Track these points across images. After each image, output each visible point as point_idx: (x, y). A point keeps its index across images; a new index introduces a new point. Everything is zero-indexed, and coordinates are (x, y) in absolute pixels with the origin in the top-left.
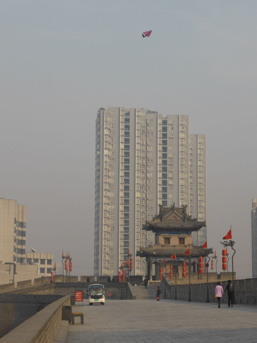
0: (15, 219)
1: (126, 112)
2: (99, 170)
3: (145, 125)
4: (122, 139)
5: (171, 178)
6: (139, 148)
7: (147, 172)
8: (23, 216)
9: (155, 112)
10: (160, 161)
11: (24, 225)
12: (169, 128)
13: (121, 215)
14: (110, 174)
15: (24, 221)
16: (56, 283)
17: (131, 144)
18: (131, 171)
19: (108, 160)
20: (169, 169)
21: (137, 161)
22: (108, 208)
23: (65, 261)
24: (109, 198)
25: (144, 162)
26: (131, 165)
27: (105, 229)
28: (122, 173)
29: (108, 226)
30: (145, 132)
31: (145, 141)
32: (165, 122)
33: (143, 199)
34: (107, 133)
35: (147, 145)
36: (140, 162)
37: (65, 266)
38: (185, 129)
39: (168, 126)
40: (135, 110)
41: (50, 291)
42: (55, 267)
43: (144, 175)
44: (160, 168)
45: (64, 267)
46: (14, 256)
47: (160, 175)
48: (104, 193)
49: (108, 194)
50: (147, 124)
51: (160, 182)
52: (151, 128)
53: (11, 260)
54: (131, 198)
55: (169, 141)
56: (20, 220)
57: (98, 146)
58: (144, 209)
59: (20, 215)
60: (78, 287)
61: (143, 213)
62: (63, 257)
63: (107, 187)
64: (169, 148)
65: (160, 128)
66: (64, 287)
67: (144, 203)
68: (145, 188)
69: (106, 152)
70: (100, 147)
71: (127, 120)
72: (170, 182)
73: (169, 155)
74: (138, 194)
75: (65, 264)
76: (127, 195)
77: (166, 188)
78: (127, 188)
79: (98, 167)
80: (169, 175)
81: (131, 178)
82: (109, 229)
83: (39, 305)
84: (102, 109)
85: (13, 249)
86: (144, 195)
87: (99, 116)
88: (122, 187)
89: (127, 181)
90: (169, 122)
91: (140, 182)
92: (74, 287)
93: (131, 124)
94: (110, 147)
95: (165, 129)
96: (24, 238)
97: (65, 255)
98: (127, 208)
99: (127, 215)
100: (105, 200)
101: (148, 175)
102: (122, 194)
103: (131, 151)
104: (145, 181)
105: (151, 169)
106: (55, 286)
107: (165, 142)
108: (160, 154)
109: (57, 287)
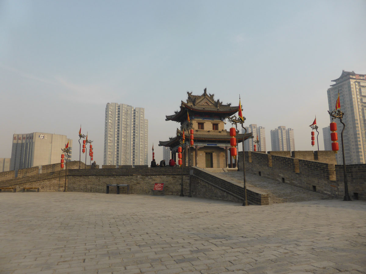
1: (119, 106)
2: (106, 129)
3: (126, 111)
4: (117, 116)
5: (137, 133)
6: (124, 120)
7: (127, 130)
8: (70, 144)
9: (131, 106)
10: (132, 126)
12: (136, 113)
13: (116, 148)
14: (111, 130)
17: (120, 119)
18: (120, 130)
19: (110, 124)
20: (136, 129)
21: (123, 126)
22: (110, 144)
23: (84, 141)
24: (110, 140)
25: (126, 126)
26: (120, 127)
27: (109, 153)
28: (116, 130)
29: (110, 152)
30: (126, 114)
31: (126, 117)
32: (134, 110)
33: (125, 141)
34: (110, 113)
35: (127, 119)
36: (124, 126)
38: (143, 114)
39: (136, 112)
40: (122, 104)
43: (126, 132)
44: (132, 129)
47: (132, 131)
48: (108, 138)
49: (110, 139)
50: (127, 110)
51: (132, 134)
52: (129, 112)
54: (120, 141)
55: (136, 118)
58: (125, 145)
60: (102, 175)
61: (125, 147)
62: (81, 136)
63: (110, 136)
64: (136, 121)
65: (133, 112)
67: (125, 143)
68: (126, 136)
69: (110, 121)
70: (107, 119)
71: (119, 109)
72: (136, 135)
73: (136, 124)
74: (123, 139)
75: (83, 146)
76: (118, 139)
77: (135, 137)
78: (118, 136)
80: (136, 132)
81: (120, 132)
82: (111, 153)
84: (108, 103)
86: (126, 140)
87: (107, 106)
88: (116, 136)
89: (118, 134)
90: (136, 110)
91: (124, 134)
92: (96, 175)
93: (121, 110)
94: (112, 119)
95: (134, 113)
98: (118, 145)
99: (118, 148)
100: (109, 141)
101: (127, 131)
102: (116, 139)
103: (120, 121)
104: (126, 134)
105: (129, 129)
107: (134, 118)
108: (132, 123)
109: (70, 175)
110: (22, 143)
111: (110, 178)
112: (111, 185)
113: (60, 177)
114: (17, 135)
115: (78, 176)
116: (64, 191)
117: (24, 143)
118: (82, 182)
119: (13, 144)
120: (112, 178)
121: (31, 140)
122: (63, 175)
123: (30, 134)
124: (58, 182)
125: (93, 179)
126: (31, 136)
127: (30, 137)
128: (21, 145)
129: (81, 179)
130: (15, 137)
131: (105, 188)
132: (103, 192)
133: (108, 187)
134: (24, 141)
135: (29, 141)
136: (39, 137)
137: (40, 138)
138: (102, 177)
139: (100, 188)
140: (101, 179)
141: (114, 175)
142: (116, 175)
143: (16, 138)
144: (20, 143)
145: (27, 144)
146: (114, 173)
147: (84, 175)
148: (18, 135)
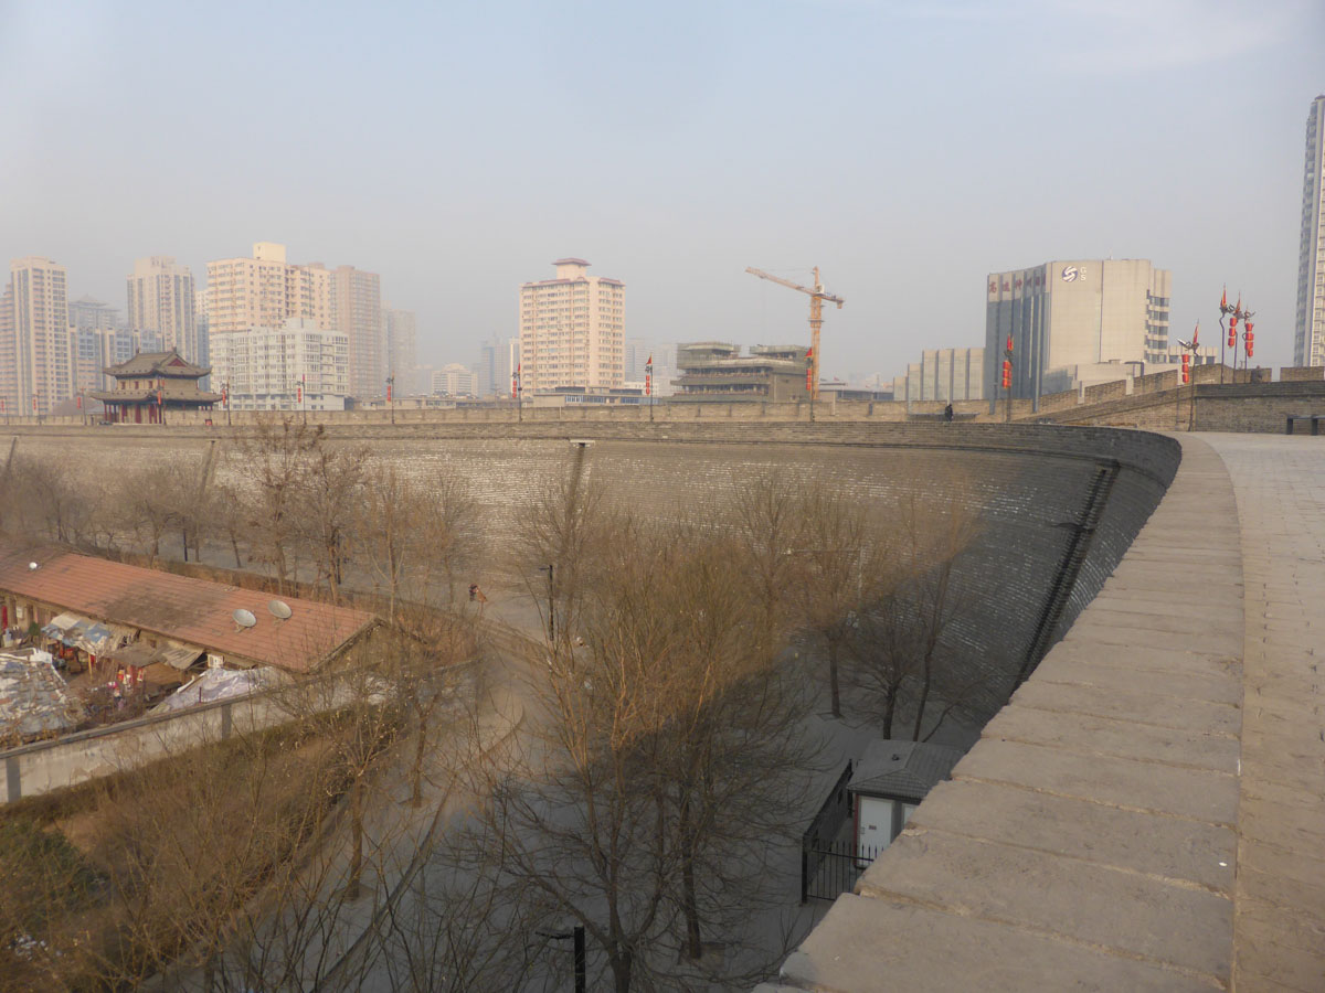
0: (1148, 291)
8: (1163, 288)
11: (1165, 301)
15: (1165, 296)
16: (1198, 385)
23: (1231, 320)
37: (1230, 334)
41: (1178, 409)
42: (1195, 339)
45: (1227, 337)
46: (1146, 352)
53: (1139, 357)
56: (1159, 295)
57: (1310, 164)
59: (1159, 285)
60: (1277, 396)
62: (1224, 310)
66: (1225, 398)
70: (1314, 165)
75: (1231, 330)
79: (1308, 202)
83: (1100, 469)
85: (1143, 339)
87: (1314, 111)
92: (1262, 397)
96: (1165, 324)
97: (1231, 302)
106: (1195, 395)
109: (1200, 398)
110: (1013, 301)
111: (1296, 402)
112: (1297, 417)
113: (1179, 402)
114: (997, 277)
115: (1219, 398)
116: (1189, 430)
117: (1019, 300)
118: (1230, 410)
119: (990, 305)
120: (1302, 403)
121: (1038, 288)
122: (1185, 397)
123: (1035, 271)
124: (1175, 412)
125: (1255, 404)
126: (1038, 275)
127: (1037, 280)
128: (1010, 306)
129: (1227, 404)
130: (994, 283)
131: (1284, 422)
132: (1280, 432)
133: (1290, 421)
134: (1019, 294)
135: (1034, 292)
136: (1064, 275)
137: (1066, 278)
138: (1277, 400)
139: (1272, 423)
140: (1273, 405)
141: (1307, 396)
142: (1313, 396)
143: (996, 286)
144: (1007, 301)
145: (1027, 301)
146: (1305, 392)
147: (1232, 397)
148: (1001, 277)
